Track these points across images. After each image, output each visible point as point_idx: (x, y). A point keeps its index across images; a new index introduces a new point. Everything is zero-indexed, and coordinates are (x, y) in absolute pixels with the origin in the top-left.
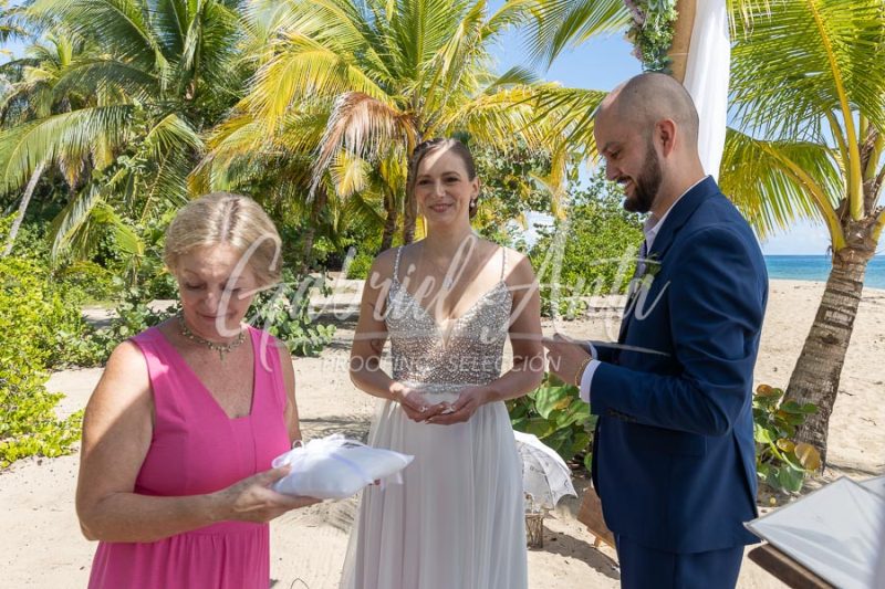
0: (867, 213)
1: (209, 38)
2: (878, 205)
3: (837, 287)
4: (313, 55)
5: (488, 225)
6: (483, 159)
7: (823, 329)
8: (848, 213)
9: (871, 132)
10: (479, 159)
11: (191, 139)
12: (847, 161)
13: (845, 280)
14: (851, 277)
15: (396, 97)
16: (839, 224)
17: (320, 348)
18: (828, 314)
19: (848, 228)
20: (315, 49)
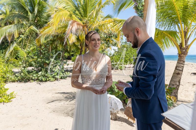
0: (186, 46)
1: (40, 9)
2: (188, 44)
3: (179, 62)
4: (64, 12)
5: (103, 49)
6: (102, 35)
7: (177, 71)
8: (182, 46)
9: (186, 29)
10: (101, 35)
11: (36, 31)
12: (181, 35)
13: (181, 60)
14: (182, 60)
15: (83, 21)
16: (180, 48)
17: (66, 77)
18: (178, 68)
19: (182, 49)
20: (64, 11)
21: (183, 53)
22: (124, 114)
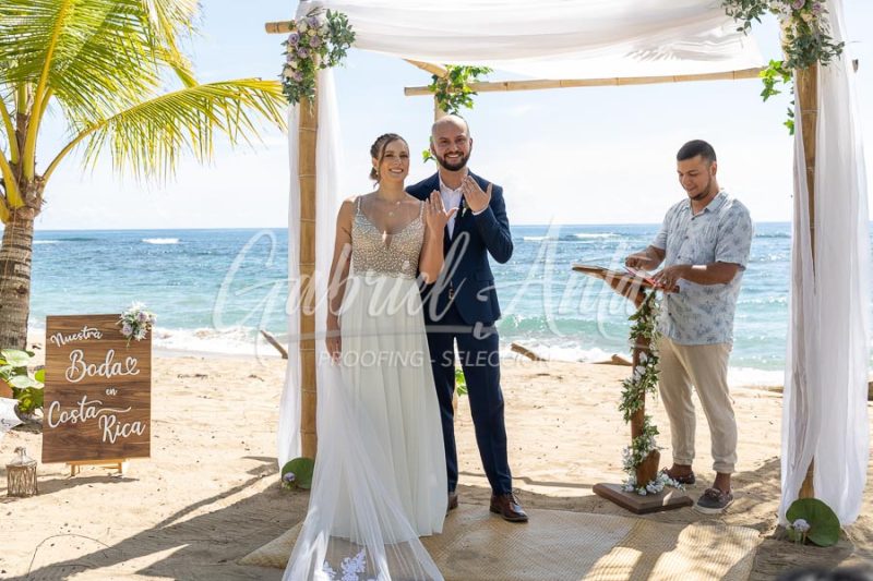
3: (20, 242)
7: (15, 281)
14: (29, 233)
21: (30, 204)
22: (43, 462)
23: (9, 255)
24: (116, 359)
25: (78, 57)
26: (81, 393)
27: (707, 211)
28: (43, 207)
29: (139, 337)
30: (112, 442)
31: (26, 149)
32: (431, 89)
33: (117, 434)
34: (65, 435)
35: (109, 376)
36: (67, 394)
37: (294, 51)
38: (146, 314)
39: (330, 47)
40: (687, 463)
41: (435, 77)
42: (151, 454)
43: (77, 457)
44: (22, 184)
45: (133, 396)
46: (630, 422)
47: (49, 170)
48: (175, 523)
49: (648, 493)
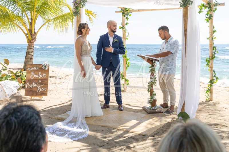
0: (34, 33)
3: (29, 47)
18: (30, 53)
21: (33, 39)
22: (25, 96)
23: (29, 50)
24: (41, 74)
25: (41, 6)
26: (34, 81)
27: (168, 42)
28: (36, 40)
29: (46, 69)
30: (39, 92)
31: (32, 26)
32: (121, 11)
33: (41, 90)
34: (30, 90)
35: (39, 78)
36: (31, 81)
37: (74, 4)
38: (48, 64)
39: (82, 3)
40: (166, 103)
41: (121, 9)
42: (48, 95)
43: (32, 95)
44: (31, 34)
45: (44, 82)
46: (149, 92)
47: (38, 31)
48: (45, 109)
49: (153, 109)
